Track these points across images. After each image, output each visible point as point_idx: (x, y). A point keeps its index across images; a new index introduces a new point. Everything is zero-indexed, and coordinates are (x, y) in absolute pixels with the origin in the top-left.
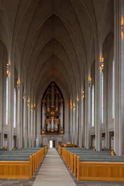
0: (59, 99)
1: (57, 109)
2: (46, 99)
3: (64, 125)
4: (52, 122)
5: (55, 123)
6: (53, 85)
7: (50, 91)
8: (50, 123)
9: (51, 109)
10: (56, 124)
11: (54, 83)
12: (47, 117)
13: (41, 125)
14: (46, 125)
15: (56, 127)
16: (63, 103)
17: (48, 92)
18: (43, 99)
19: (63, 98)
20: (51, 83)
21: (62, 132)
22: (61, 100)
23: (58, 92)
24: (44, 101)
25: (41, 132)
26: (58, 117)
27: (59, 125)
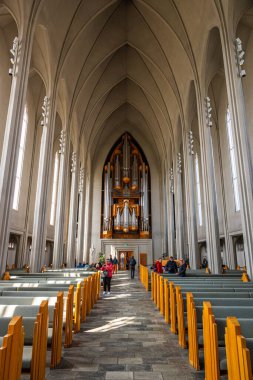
0: (140, 164)
1: (135, 183)
2: (113, 164)
3: (150, 218)
4: (126, 211)
5: (130, 213)
6: (126, 138)
7: (121, 149)
8: (121, 213)
9: (123, 184)
10: (134, 215)
11: (129, 134)
12: (115, 201)
13: (102, 217)
14: (113, 218)
15: (134, 220)
16: (148, 172)
17: (117, 151)
18: (106, 164)
19: (147, 164)
20: (124, 134)
21: (146, 233)
22: (143, 168)
23: (136, 151)
24: (109, 168)
25: (102, 232)
26: (137, 201)
27: (139, 218)
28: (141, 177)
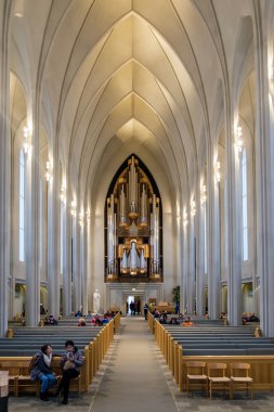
0: (149, 196)
1: (143, 219)
2: (117, 196)
3: (161, 259)
4: (133, 252)
5: (139, 255)
6: (133, 162)
7: (126, 177)
8: (128, 254)
9: (130, 220)
10: (143, 257)
11: (136, 157)
12: (121, 241)
13: (106, 259)
15: (144, 264)
16: (160, 206)
17: (121, 180)
18: (108, 196)
19: (158, 196)
20: (130, 158)
21: (157, 276)
22: (155, 200)
23: (145, 179)
24: (112, 201)
25: (106, 276)
26: (146, 241)
27: (149, 260)
28: (151, 211)
